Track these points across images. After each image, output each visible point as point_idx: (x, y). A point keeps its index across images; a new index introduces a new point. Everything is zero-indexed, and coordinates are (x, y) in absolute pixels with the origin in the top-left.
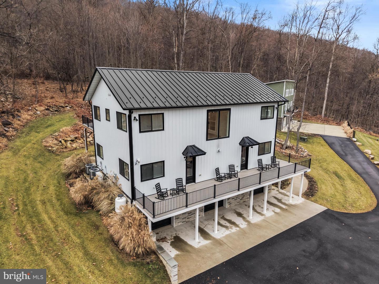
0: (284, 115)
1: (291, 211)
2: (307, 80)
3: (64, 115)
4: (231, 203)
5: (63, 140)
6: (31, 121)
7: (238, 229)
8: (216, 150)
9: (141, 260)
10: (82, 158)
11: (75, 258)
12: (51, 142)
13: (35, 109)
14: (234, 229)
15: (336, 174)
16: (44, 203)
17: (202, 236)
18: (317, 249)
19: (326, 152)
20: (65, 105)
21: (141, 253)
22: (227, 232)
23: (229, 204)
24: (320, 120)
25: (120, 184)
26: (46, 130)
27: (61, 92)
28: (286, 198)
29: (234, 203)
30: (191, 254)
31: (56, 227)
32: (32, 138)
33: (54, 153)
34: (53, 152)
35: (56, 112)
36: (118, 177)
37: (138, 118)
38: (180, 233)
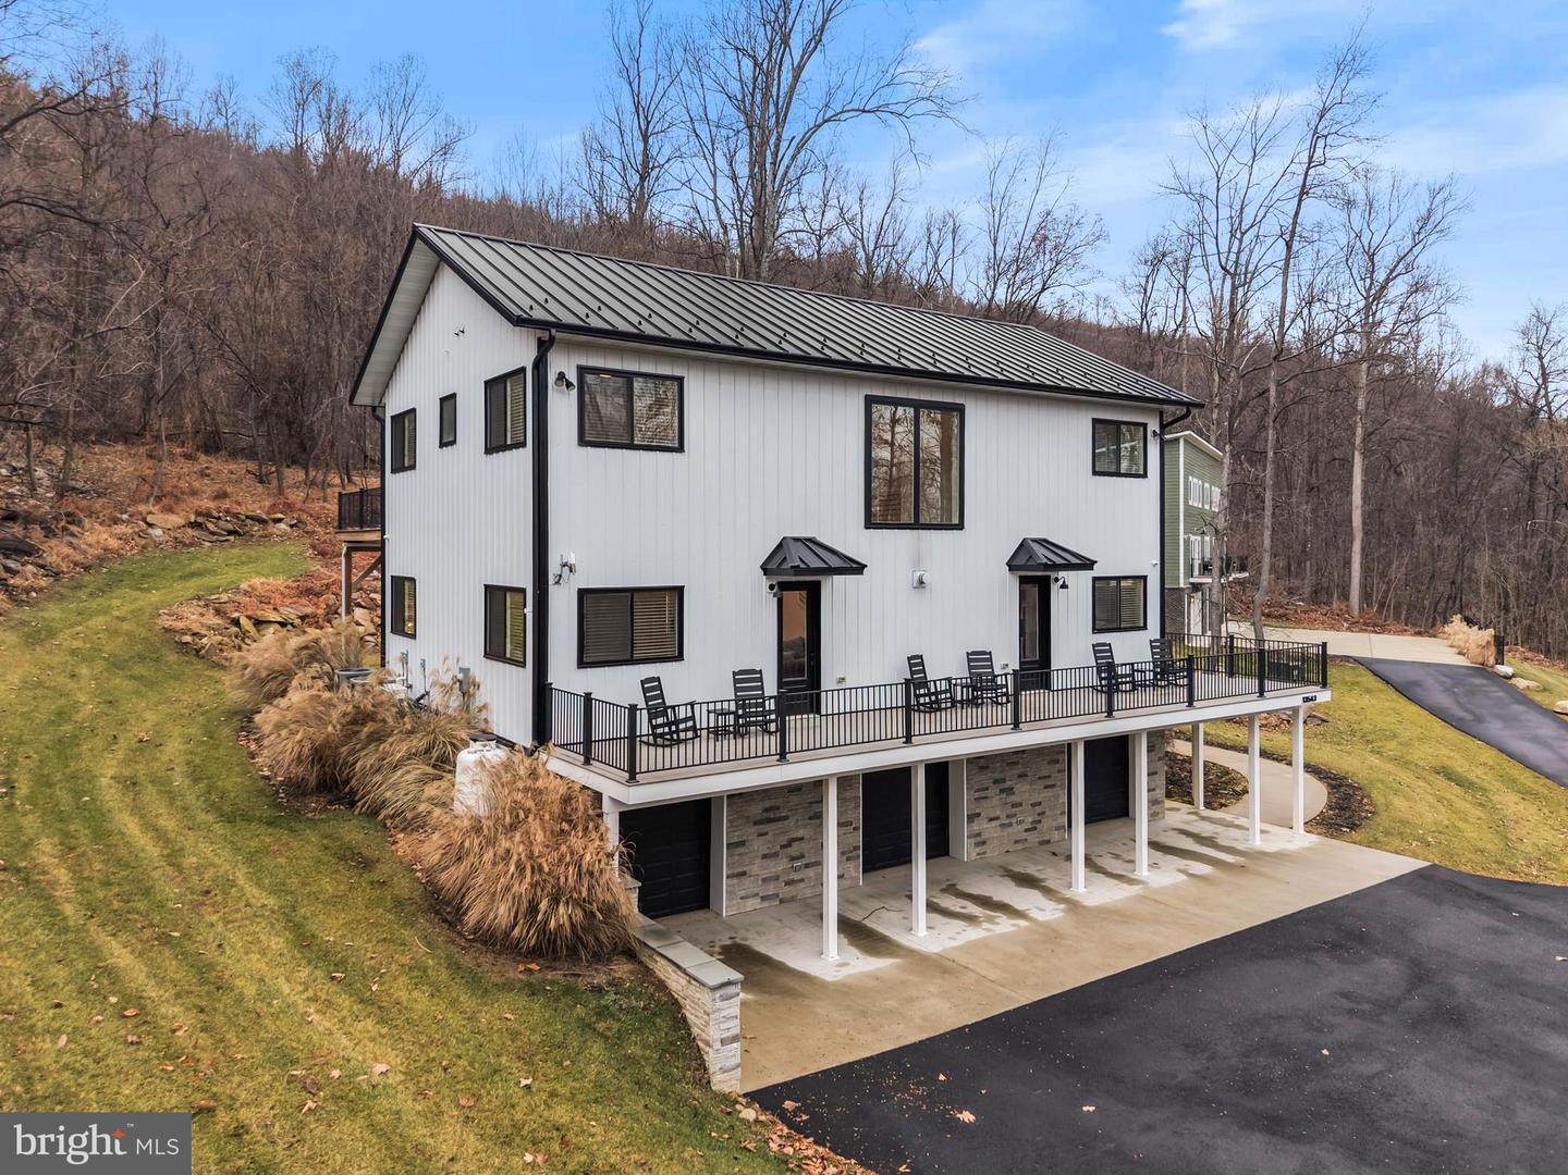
0: (1192, 580)
1: (1263, 869)
2: (1272, 400)
3: (262, 548)
4: (983, 837)
5: (249, 617)
6: (120, 555)
7: (1023, 923)
8: (907, 578)
9: (565, 975)
10: (324, 641)
11: (247, 953)
12: (194, 617)
13: (144, 520)
14: (1005, 925)
15: (1447, 773)
16: (130, 784)
17: (858, 947)
18: (1409, 991)
19: (1390, 712)
20: (273, 516)
21: (567, 925)
22: (973, 934)
23: (978, 844)
24: (1346, 620)
25: (485, 706)
26: (178, 586)
27: (261, 482)
28: (1234, 832)
29: (996, 842)
30: (807, 1001)
31: (173, 857)
32: (116, 602)
33: (203, 657)
34: (198, 651)
35: (232, 538)
36: (477, 680)
37: (573, 377)
38: (751, 935)
